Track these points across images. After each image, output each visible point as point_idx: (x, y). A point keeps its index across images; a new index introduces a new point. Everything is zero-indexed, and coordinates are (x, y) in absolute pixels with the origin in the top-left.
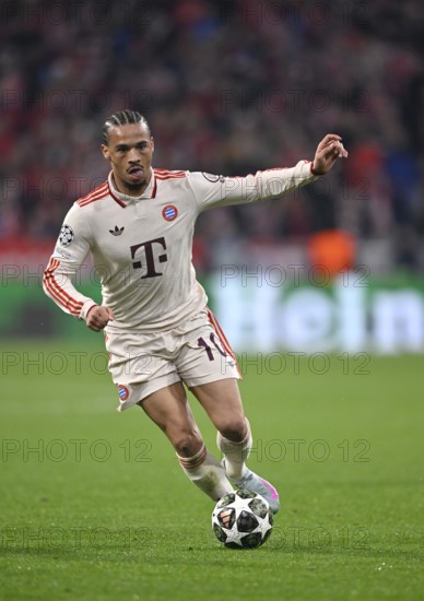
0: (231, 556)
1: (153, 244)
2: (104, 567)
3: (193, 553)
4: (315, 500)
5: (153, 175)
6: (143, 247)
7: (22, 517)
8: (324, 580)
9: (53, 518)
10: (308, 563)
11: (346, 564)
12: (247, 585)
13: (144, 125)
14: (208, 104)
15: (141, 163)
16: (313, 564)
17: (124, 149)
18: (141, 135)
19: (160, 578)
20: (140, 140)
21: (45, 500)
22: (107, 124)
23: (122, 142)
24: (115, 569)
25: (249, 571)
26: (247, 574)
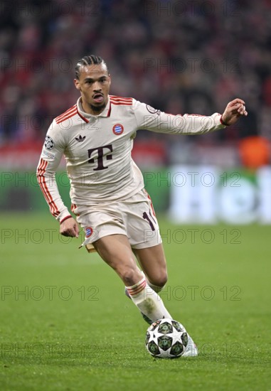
0: (183, 365)
1: (104, 149)
2: (94, 373)
3: (156, 363)
4: (242, 326)
5: (109, 100)
6: (97, 151)
7: (37, 338)
8: (249, 383)
9: (58, 338)
10: (237, 370)
11: (264, 371)
12: (194, 386)
13: (104, 66)
14: (168, 47)
15: (102, 92)
16: (241, 371)
17: (90, 81)
18: (102, 72)
19: (133, 380)
20: (101, 76)
21: (52, 326)
22: (79, 64)
23: (89, 77)
24: (101, 375)
25: (196, 376)
26: (194, 378)
